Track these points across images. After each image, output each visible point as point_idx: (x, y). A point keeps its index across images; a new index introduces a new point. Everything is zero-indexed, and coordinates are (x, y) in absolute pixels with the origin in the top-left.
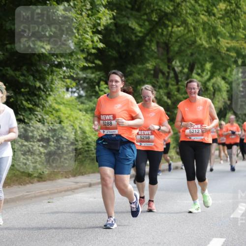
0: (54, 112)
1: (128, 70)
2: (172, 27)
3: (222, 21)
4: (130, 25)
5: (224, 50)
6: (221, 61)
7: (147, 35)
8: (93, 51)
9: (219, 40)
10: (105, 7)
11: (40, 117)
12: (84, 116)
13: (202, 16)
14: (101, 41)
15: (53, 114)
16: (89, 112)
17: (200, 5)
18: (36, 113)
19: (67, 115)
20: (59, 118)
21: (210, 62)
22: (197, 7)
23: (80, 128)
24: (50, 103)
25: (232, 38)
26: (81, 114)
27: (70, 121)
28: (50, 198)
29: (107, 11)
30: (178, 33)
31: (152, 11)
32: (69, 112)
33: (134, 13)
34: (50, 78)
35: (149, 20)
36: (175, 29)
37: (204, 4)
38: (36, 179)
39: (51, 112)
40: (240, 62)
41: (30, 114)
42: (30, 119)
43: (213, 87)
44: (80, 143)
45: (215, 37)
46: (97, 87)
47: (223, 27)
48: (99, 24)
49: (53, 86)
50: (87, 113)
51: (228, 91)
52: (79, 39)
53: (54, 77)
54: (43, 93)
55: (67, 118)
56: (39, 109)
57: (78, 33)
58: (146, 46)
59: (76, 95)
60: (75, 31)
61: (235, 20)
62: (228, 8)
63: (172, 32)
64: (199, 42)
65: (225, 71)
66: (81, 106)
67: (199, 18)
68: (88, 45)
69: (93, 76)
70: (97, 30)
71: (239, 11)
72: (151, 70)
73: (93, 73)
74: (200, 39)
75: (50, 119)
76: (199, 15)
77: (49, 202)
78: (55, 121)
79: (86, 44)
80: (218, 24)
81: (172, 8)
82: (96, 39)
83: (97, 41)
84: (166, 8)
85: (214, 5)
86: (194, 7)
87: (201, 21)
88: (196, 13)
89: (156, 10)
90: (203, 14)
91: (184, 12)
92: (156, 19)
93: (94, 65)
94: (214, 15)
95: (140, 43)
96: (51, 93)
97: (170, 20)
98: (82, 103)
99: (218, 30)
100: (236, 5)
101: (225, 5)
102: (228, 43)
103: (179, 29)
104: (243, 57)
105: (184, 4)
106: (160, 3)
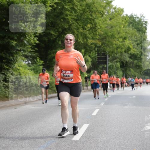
0: (17, 70)
1: (49, 52)
3: (89, 32)
4: (51, 33)
5: (89, 44)
6: (88, 48)
7: (57, 37)
8: (34, 44)
9: (87, 40)
11: (11, 72)
12: (30, 72)
13: (80, 30)
14: (38, 40)
15: (17, 71)
16: (32, 70)
19: (23, 72)
20: (20, 73)
21: (84, 49)
22: (78, 26)
24: (16, 66)
25: (93, 39)
26: (29, 71)
27: (24, 74)
28: (16, 107)
31: (59, 28)
32: (24, 70)
33: (52, 28)
34: (16, 55)
35: (58, 31)
37: (81, 25)
39: (16, 70)
40: (96, 49)
41: (7, 71)
42: (7, 73)
43: (85, 59)
45: (86, 39)
46: (35, 60)
47: (89, 34)
48: (37, 33)
49: (17, 59)
50: (31, 70)
51: (91, 62)
52: (28, 39)
53: (18, 55)
54: (13, 62)
55: (23, 73)
56: (11, 69)
57: (28, 37)
58: (57, 42)
59: (27, 63)
60: (27, 36)
61: (95, 31)
62: (92, 26)
64: (79, 40)
65: (90, 53)
66: (29, 68)
67: (79, 31)
68: (32, 42)
70: (36, 35)
71: (96, 27)
73: (34, 54)
74: (80, 39)
75: (16, 73)
77: (15, 109)
78: (18, 74)
79: (31, 41)
80: (87, 33)
81: (68, 26)
82: (35, 39)
84: (65, 26)
85: (86, 25)
87: (80, 32)
88: (78, 29)
89: (61, 27)
90: (81, 29)
92: (61, 31)
93: (34, 50)
94: (86, 29)
95: (54, 41)
96: (16, 62)
97: (67, 31)
98: (30, 66)
99: (87, 36)
100: (95, 25)
102: (91, 41)
104: (98, 47)
105: (73, 25)
106: (63, 24)
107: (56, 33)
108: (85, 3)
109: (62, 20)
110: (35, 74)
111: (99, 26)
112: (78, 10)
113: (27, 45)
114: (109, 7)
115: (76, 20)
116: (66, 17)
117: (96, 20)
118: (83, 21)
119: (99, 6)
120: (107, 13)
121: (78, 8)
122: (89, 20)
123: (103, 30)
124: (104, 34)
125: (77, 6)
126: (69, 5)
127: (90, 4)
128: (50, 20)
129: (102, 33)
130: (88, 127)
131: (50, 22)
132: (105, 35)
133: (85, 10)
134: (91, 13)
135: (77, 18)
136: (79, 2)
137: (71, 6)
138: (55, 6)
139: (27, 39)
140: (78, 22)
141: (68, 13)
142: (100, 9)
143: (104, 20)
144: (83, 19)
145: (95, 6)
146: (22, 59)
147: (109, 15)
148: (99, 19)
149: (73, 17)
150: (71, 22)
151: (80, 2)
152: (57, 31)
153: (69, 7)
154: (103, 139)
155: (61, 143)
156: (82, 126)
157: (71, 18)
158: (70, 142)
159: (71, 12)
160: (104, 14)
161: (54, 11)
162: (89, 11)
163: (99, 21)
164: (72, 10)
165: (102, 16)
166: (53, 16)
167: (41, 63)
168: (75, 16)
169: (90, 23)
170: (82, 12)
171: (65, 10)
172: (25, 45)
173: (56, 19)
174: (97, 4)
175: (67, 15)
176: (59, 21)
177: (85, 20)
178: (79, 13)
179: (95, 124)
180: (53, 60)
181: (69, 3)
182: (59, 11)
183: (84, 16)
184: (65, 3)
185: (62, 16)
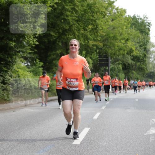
0: (16, 72)
1: (49, 54)
2: (69, 35)
3: (90, 33)
4: (51, 34)
5: (91, 46)
6: (89, 50)
7: (57, 39)
8: (34, 46)
9: (89, 41)
11: (10, 74)
12: (29, 74)
13: (81, 31)
14: (37, 41)
15: (16, 73)
16: (32, 72)
17: (81, 26)
18: (8, 72)
19: (22, 74)
20: (18, 75)
21: (85, 51)
24: (14, 68)
25: (94, 40)
26: (28, 73)
27: (23, 76)
28: (14, 110)
31: (60, 29)
32: (23, 72)
33: (52, 29)
34: (15, 57)
35: (59, 32)
36: (70, 36)
37: (82, 26)
38: (8, 102)
40: (98, 51)
41: (6, 73)
42: (6, 75)
45: (87, 40)
46: (35, 61)
47: (91, 36)
48: (36, 34)
49: (16, 61)
50: (31, 73)
52: (28, 40)
53: (16, 57)
54: (11, 64)
55: (22, 75)
56: (9, 71)
58: (57, 43)
59: (26, 64)
60: (26, 37)
61: (96, 32)
62: (93, 27)
63: (68, 37)
65: (91, 55)
66: (28, 70)
68: (31, 43)
69: (34, 56)
70: (36, 36)
71: (98, 29)
72: (59, 54)
73: (33, 55)
75: (14, 75)
76: (80, 31)
77: (14, 112)
78: (17, 76)
80: (88, 34)
81: (68, 27)
82: (35, 40)
83: (35, 41)
84: (66, 27)
85: (87, 26)
86: (78, 26)
87: (81, 33)
89: (62, 28)
90: (82, 30)
91: (74, 29)
92: (62, 32)
93: (34, 52)
94: (87, 30)
95: (54, 42)
96: (15, 64)
97: (67, 32)
98: (29, 68)
99: (88, 37)
100: (96, 26)
101: (91, 26)
102: (92, 43)
103: (72, 36)
104: (99, 49)
105: (74, 26)
106: (63, 25)
107: (56, 34)
108: (86, 3)
109: (62, 21)
110: (34, 77)
111: (101, 27)
112: (79, 11)
113: (26, 47)
114: (111, 8)
115: (76, 21)
116: (66, 18)
117: (97, 21)
118: (85, 22)
119: (101, 7)
120: (109, 14)
121: (79, 9)
122: (90, 21)
123: (105, 32)
124: (105, 35)
125: (78, 6)
126: (69, 6)
127: (92, 4)
128: (50, 21)
129: (104, 34)
130: (89, 131)
131: (51, 22)
132: (107, 36)
133: (87, 11)
134: (93, 14)
135: (78, 19)
136: (79, 2)
137: (72, 6)
138: (56, 6)
139: (26, 40)
140: (79, 23)
141: (69, 13)
142: (101, 10)
143: (106, 21)
144: (84, 20)
145: (96, 6)
146: (21, 61)
147: (111, 15)
148: (101, 20)
149: (74, 18)
150: (71, 23)
151: (81, 3)
152: (57, 32)
153: (70, 8)
154: (104, 143)
155: (61, 148)
156: (83, 130)
157: (72, 19)
158: (70, 146)
159: (72, 13)
160: (106, 15)
161: (54, 12)
162: (90, 12)
163: (100, 22)
164: (73, 11)
165: (104, 17)
166: (53, 17)
167: (41, 65)
168: (76, 17)
169: (91, 24)
170: (83, 13)
171: (66, 10)
172: (24, 46)
173: (56, 20)
174: (99, 4)
175: (67, 16)
176: (60, 22)
177: (86, 21)
178: (80, 14)
179: (96, 128)
180: (53, 61)
181: (70, 3)
182: (59, 11)
183: (85, 16)
184: (65, 3)
185: (63, 17)
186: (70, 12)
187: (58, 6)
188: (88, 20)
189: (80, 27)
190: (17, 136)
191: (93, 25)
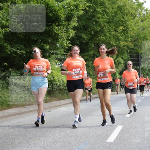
2: (100, 37)
3: (121, 34)
4: (82, 36)
5: (122, 46)
6: (121, 51)
7: (90, 40)
8: (67, 48)
9: (120, 42)
10: (72, 29)
13: (113, 32)
14: (70, 43)
19: (56, 75)
20: (53, 76)
23: (62, 80)
25: (125, 41)
27: (57, 77)
29: (72, 31)
30: (103, 39)
31: (92, 30)
32: (57, 73)
33: (84, 31)
35: (91, 34)
36: (101, 38)
37: (113, 27)
40: (129, 51)
43: (118, 62)
44: (62, 86)
48: (69, 36)
52: (61, 43)
53: (51, 59)
55: (56, 76)
57: (61, 40)
58: (89, 45)
59: (60, 66)
60: (59, 39)
61: (127, 34)
62: (124, 29)
65: (123, 55)
68: (65, 45)
70: (69, 39)
71: (128, 30)
74: (112, 42)
77: (49, 111)
81: (99, 29)
82: (68, 42)
83: (68, 44)
84: (97, 29)
85: (118, 28)
86: (109, 28)
87: (112, 34)
88: (110, 31)
90: (113, 31)
91: (105, 30)
92: (94, 34)
94: (118, 31)
95: (87, 44)
97: (99, 34)
99: (120, 38)
100: (127, 27)
101: (122, 28)
102: (123, 43)
103: (103, 37)
106: (95, 27)
108: (117, 5)
109: (94, 23)
111: (131, 28)
112: (110, 13)
114: (141, 9)
116: (98, 20)
117: (127, 22)
118: (115, 23)
119: (131, 8)
120: (139, 15)
121: (110, 11)
122: (121, 23)
123: (135, 32)
125: (108, 9)
126: (101, 8)
127: (122, 6)
128: (82, 23)
129: (135, 35)
130: (122, 129)
131: (83, 25)
132: (138, 37)
133: (117, 12)
134: (123, 15)
135: (109, 21)
136: (110, 4)
137: (103, 9)
140: (110, 24)
141: (99, 15)
142: (131, 12)
143: (136, 22)
144: (115, 21)
145: (126, 8)
146: (55, 62)
147: (141, 16)
148: (131, 22)
149: (105, 20)
150: (103, 25)
151: (112, 5)
152: (89, 34)
153: (101, 10)
154: (137, 140)
155: (95, 145)
156: (116, 128)
157: (103, 21)
158: (104, 143)
159: (103, 15)
160: (136, 16)
161: (86, 14)
162: (121, 13)
164: (104, 13)
165: (134, 18)
166: (85, 19)
168: (107, 18)
169: (122, 25)
170: (114, 14)
171: (97, 13)
172: (58, 48)
173: (88, 22)
174: (129, 6)
175: (98, 18)
176: (91, 24)
178: (111, 16)
179: (129, 125)
181: (101, 5)
182: (91, 14)
183: (116, 18)
184: (97, 5)
185: (94, 19)
186: (102, 15)
187: (89, 8)
188: (119, 21)
189: (111, 29)
190: (53, 135)
191: (124, 26)
